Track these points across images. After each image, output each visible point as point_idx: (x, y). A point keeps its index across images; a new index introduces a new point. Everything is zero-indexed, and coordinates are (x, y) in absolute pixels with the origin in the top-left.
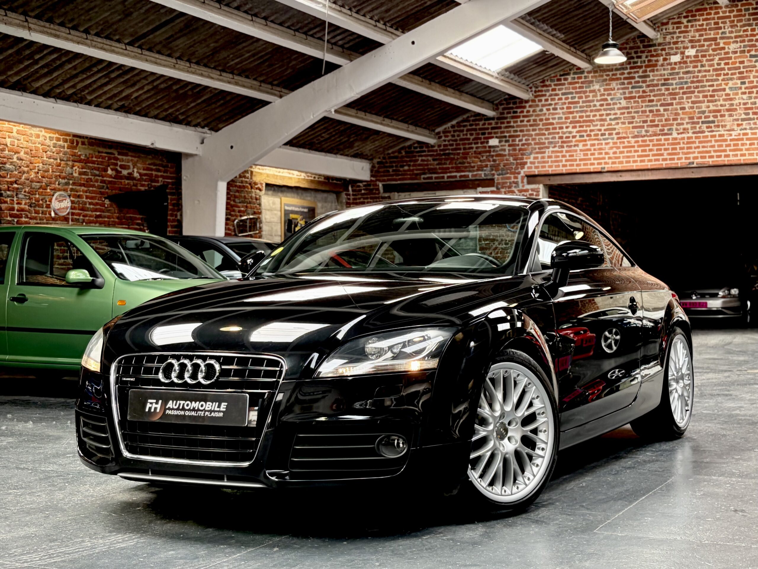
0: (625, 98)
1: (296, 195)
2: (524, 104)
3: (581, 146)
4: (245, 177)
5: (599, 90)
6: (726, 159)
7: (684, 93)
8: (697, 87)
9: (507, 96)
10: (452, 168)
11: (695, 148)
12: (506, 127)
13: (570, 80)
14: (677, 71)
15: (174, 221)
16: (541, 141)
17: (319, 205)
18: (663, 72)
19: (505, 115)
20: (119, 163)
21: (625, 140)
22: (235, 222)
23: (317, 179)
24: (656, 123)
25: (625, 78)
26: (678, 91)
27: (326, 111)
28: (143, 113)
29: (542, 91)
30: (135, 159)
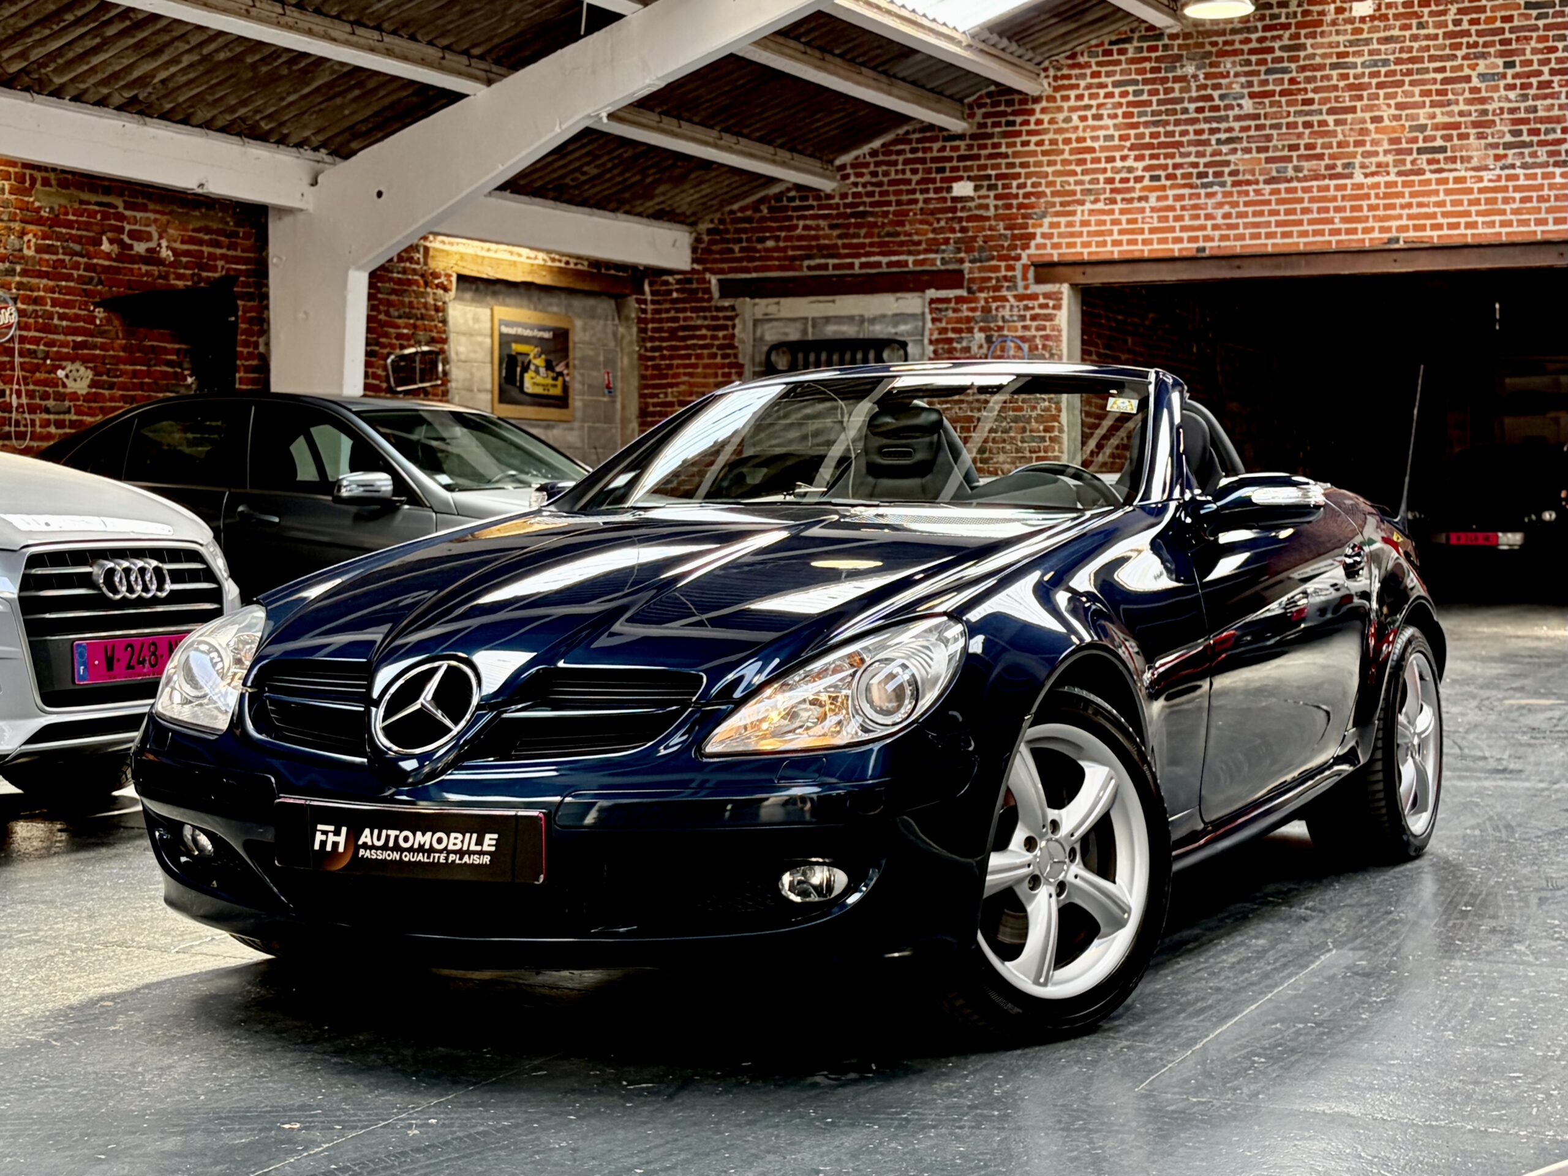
0: (1252, 95)
1: (525, 302)
2: (1029, 106)
3: (1153, 202)
4: (411, 260)
5: (1195, 77)
6: (1469, 232)
7: (1380, 86)
8: (1409, 73)
9: (992, 88)
10: (872, 245)
11: (1402, 207)
12: (991, 156)
13: (1130, 54)
14: (1365, 36)
15: (250, 356)
16: (1067, 188)
17: (579, 323)
18: (1334, 38)
19: (989, 130)
20: (128, 227)
21: (1250, 188)
22: (389, 361)
23: (572, 266)
24: (1318, 151)
25: (1252, 52)
26: (1366, 80)
27: (589, 116)
28: (180, 116)
29: (1069, 77)
30: (164, 219)
